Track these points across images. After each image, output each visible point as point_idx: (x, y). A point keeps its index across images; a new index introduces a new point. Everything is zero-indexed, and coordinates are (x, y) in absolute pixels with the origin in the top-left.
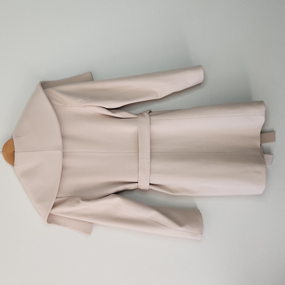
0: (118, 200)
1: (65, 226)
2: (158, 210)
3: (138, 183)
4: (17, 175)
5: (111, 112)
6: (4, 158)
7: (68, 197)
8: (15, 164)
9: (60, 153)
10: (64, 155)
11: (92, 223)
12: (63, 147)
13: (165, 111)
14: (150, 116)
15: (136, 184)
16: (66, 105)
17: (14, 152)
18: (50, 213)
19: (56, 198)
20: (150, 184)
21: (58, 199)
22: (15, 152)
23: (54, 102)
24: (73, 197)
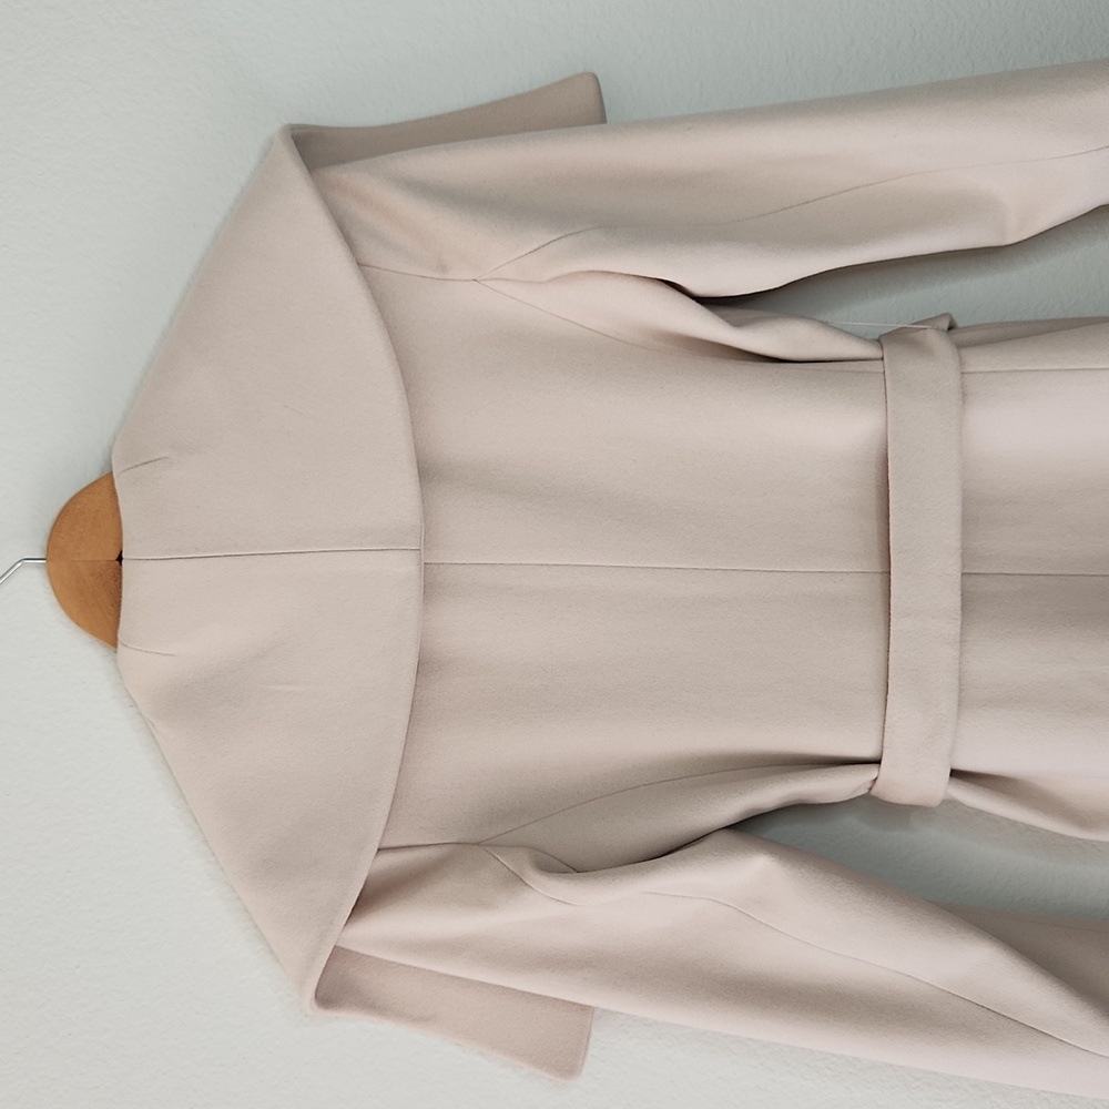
0: (756, 870)
1: (421, 1019)
2: (1004, 941)
3: (878, 762)
4: (135, 705)
5: (722, 317)
6: (54, 599)
7: (445, 849)
8: (120, 637)
9: (403, 567)
10: (431, 585)
11: (584, 1009)
12: (428, 534)
13: (1024, 323)
14: (960, 346)
15: (869, 773)
16: (443, 268)
17: (120, 559)
18: (335, 947)
19: (379, 850)
20: (955, 774)
21: (390, 860)
22: (123, 562)
23: (373, 252)
24: (478, 844)
